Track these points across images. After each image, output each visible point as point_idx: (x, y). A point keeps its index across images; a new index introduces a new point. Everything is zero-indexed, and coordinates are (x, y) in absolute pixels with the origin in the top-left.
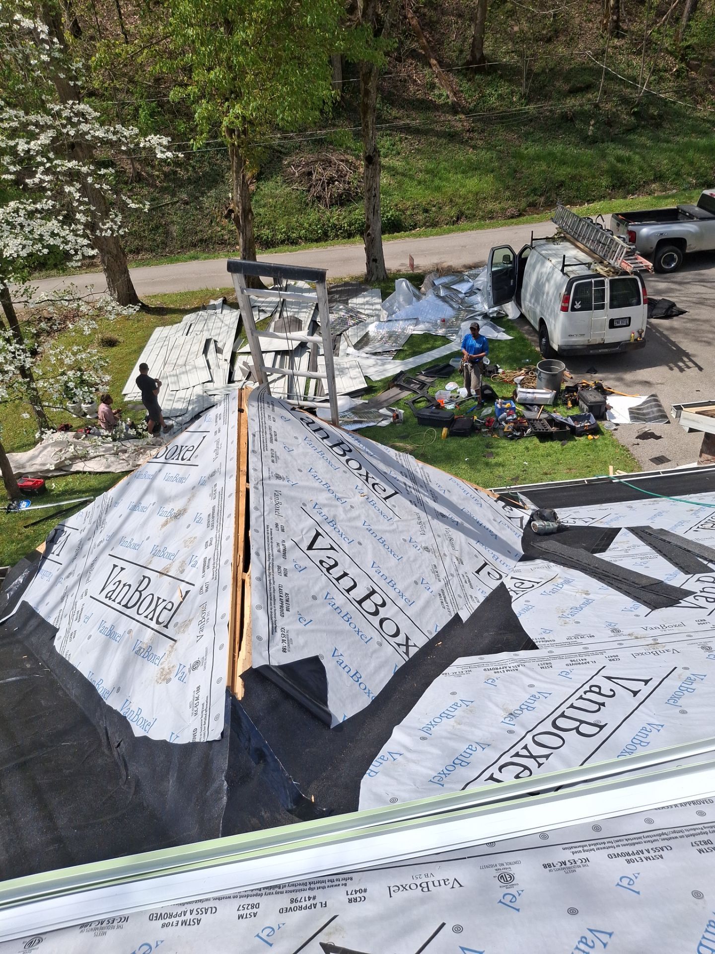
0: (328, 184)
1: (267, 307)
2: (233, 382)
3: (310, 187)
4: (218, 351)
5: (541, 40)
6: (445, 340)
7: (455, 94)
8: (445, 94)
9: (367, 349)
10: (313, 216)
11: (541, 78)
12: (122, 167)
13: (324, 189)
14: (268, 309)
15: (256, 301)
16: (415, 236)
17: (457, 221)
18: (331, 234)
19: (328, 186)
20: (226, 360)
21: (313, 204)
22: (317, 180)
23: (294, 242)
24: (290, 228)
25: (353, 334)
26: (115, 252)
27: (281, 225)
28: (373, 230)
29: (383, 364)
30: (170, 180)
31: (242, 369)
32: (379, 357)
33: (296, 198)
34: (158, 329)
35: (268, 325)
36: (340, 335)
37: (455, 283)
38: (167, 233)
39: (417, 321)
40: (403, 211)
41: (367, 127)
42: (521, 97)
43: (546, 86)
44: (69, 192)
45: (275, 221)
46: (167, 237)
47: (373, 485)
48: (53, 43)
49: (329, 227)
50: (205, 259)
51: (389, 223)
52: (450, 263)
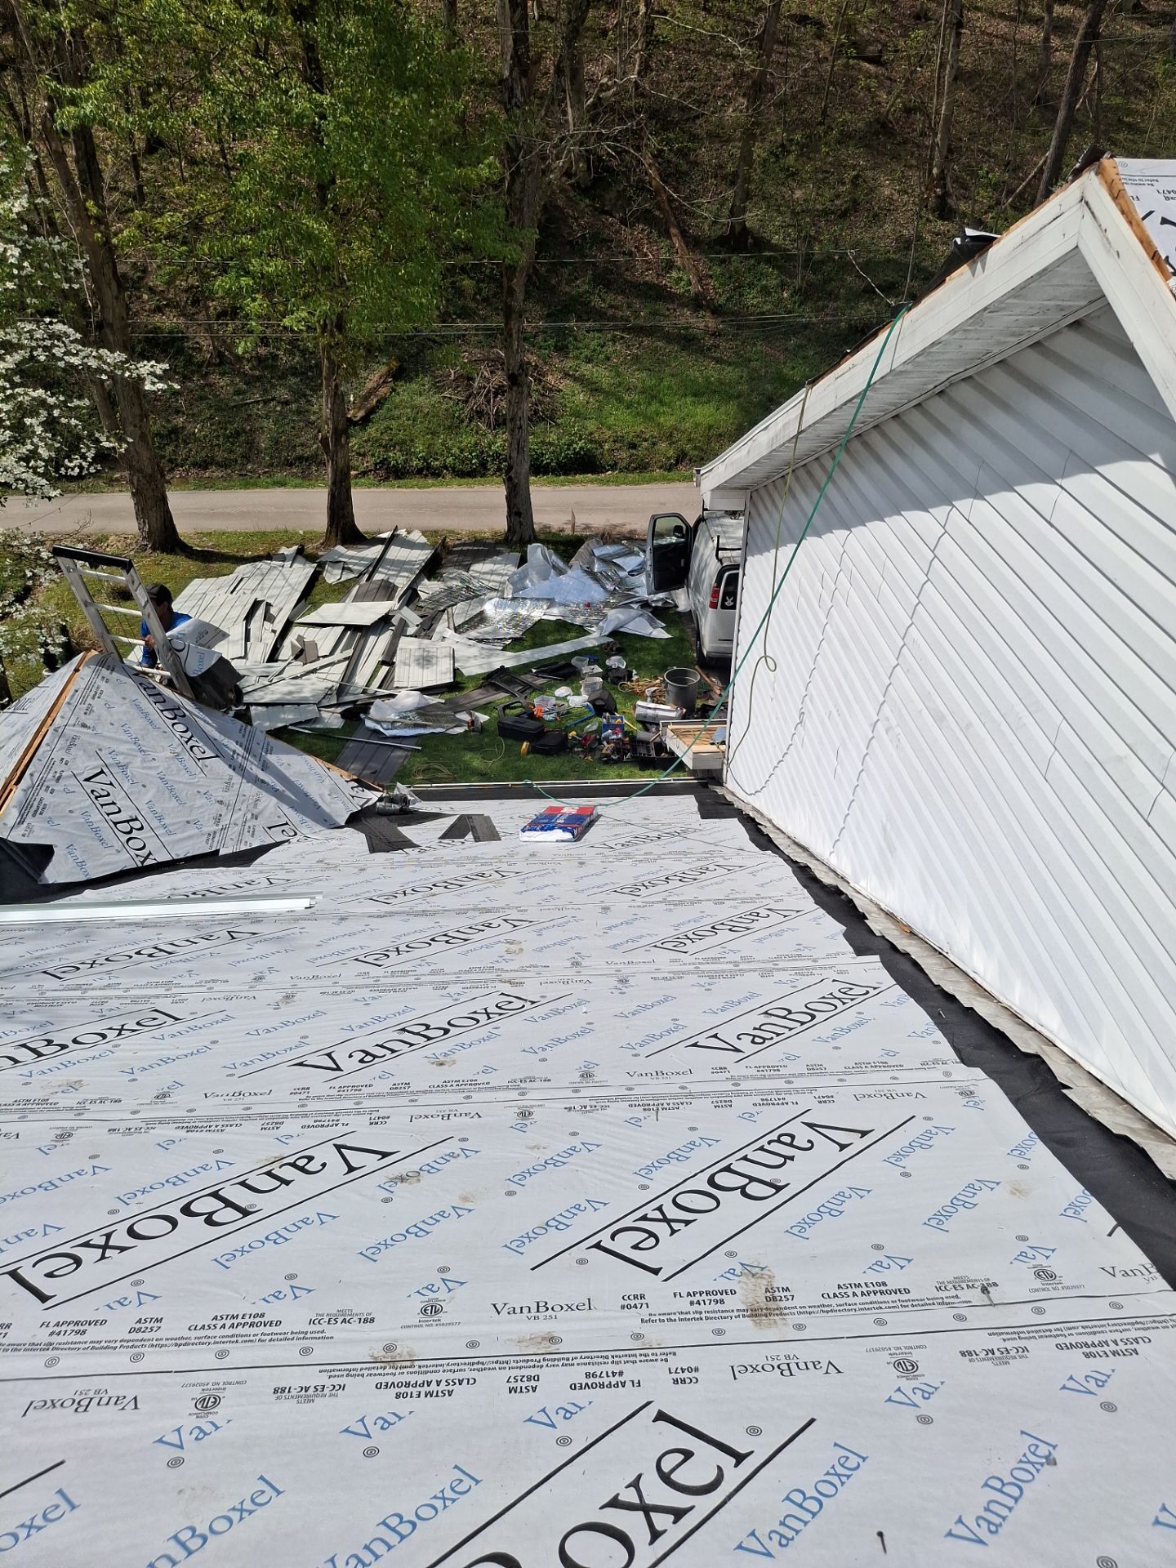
0: (496, 394)
1: (355, 564)
2: (277, 661)
3: (469, 396)
4: (268, 617)
5: (833, 213)
6: (582, 631)
7: (700, 280)
8: (685, 278)
9: (473, 634)
10: (468, 440)
11: (826, 268)
12: (197, 343)
13: (489, 402)
14: (356, 568)
15: (342, 555)
16: (602, 482)
17: (676, 465)
18: (492, 467)
19: (495, 397)
20: (274, 631)
21: (470, 421)
22: (480, 388)
23: (436, 474)
24: (431, 453)
25: (461, 612)
26: (150, 471)
27: (420, 448)
28: (516, 472)
29: (489, 657)
30: (265, 368)
31: (293, 646)
32: (485, 646)
33: (447, 410)
34: (196, 581)
35: (349, 590)
36: (443, 611)
37: (619, 555)
38: (251, 444)
39: (551, 602)
40: (600, 444)
41: (511, 336)
42: (795, 293)
43: (832, 279)
44: (31, 425)
45: (412, 441)
46: (250, 449)
47: (192, 747)
48: (23, 268)
49: (489, 456)
50: (296, 486)
51: (577, 459)
52: (633, 527)
